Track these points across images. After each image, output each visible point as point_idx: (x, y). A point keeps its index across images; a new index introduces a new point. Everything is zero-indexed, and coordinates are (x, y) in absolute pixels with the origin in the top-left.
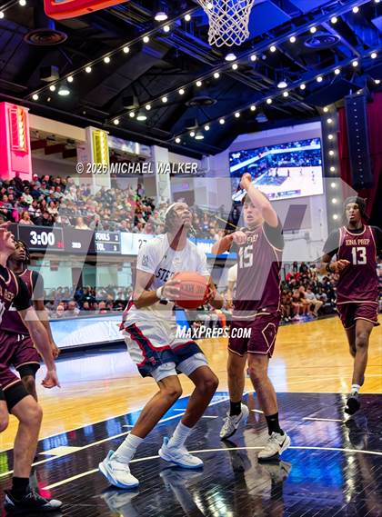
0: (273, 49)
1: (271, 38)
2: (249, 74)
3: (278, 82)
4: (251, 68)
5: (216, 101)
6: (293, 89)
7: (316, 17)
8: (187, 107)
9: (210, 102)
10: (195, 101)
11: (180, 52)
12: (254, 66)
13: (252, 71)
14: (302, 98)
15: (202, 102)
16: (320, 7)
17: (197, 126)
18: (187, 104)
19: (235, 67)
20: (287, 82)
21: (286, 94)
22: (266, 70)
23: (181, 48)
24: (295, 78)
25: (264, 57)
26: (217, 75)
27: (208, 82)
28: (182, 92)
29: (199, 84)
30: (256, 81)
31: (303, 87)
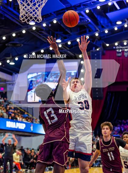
0: (55, 22)
1: (54, 16)
2: (41, 33)
3: (57, 39)
4: (43, 30)
5: (22, 45)
6: (64, 43)
7: (78, 8)
8: (6, 47)
9: (19, 45)
10: (11, 44)
11: (5, 17)
12: (44, 29)
13: (43, 32)
14: (68, 49)
15: (15, 44)
16: (80, 3)
17: (11, 57)
18: (6, 45)
19: (34, 28)
20: (61, 39)
21: (60, 46)
22: (51, 32)
23: (6, 15)
24: (65, 38)
25: (50, 25)
26: (24, 32)
27: (19, 35)
28: (4, 38)
29: (14, 35)
30: (44, 37)
31: (69, 43)
